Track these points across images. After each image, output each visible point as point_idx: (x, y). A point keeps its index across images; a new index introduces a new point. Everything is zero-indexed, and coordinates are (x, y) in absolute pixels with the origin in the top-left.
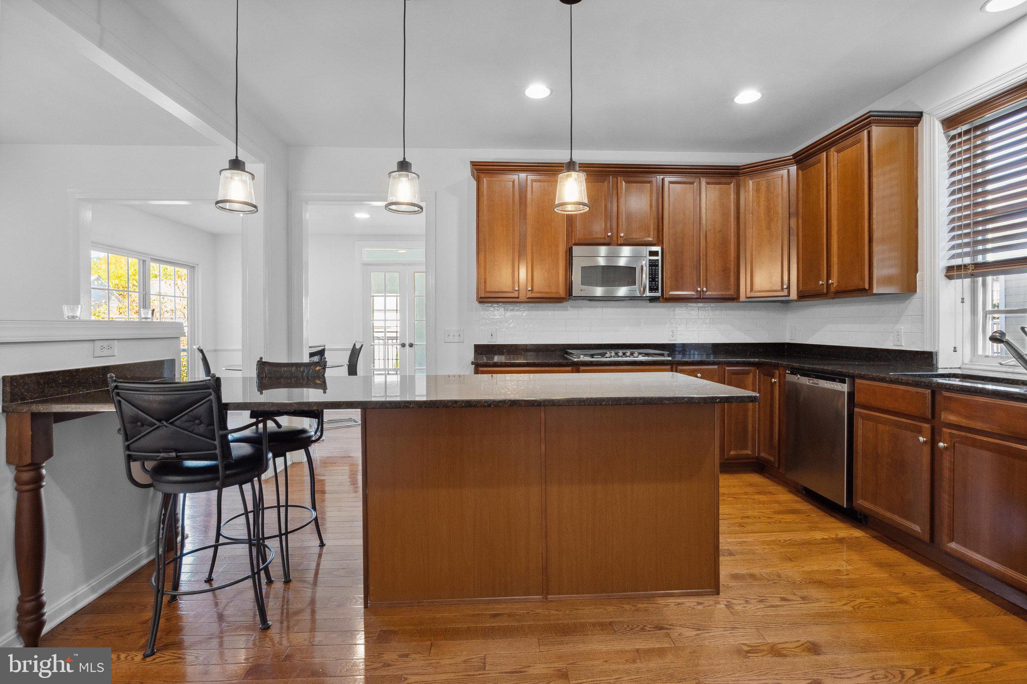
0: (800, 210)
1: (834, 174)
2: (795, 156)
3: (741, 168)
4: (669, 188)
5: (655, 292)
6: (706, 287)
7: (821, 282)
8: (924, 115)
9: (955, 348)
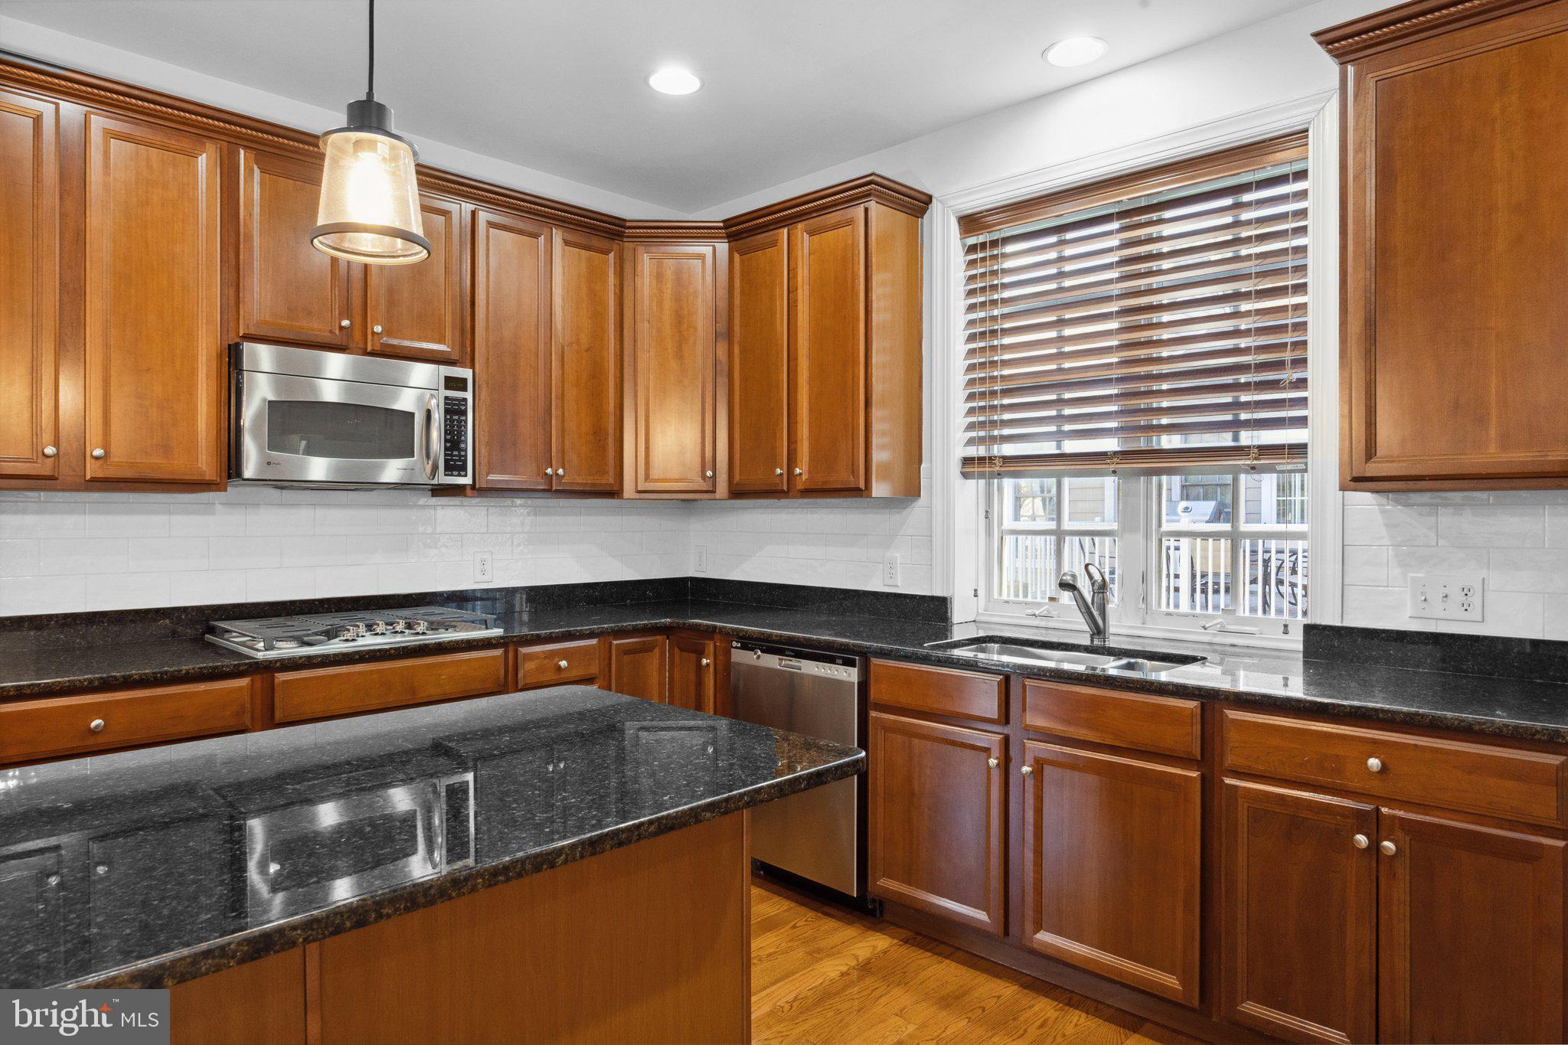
0: (737, 328)
1: (803, 274)
2: (728, 223)
3: (628, 224)
4: (488, 237)
5: (459, 475)
6: (563, 468)
7: (779, 471)
8: (934, 200)
9: (976, 590)
